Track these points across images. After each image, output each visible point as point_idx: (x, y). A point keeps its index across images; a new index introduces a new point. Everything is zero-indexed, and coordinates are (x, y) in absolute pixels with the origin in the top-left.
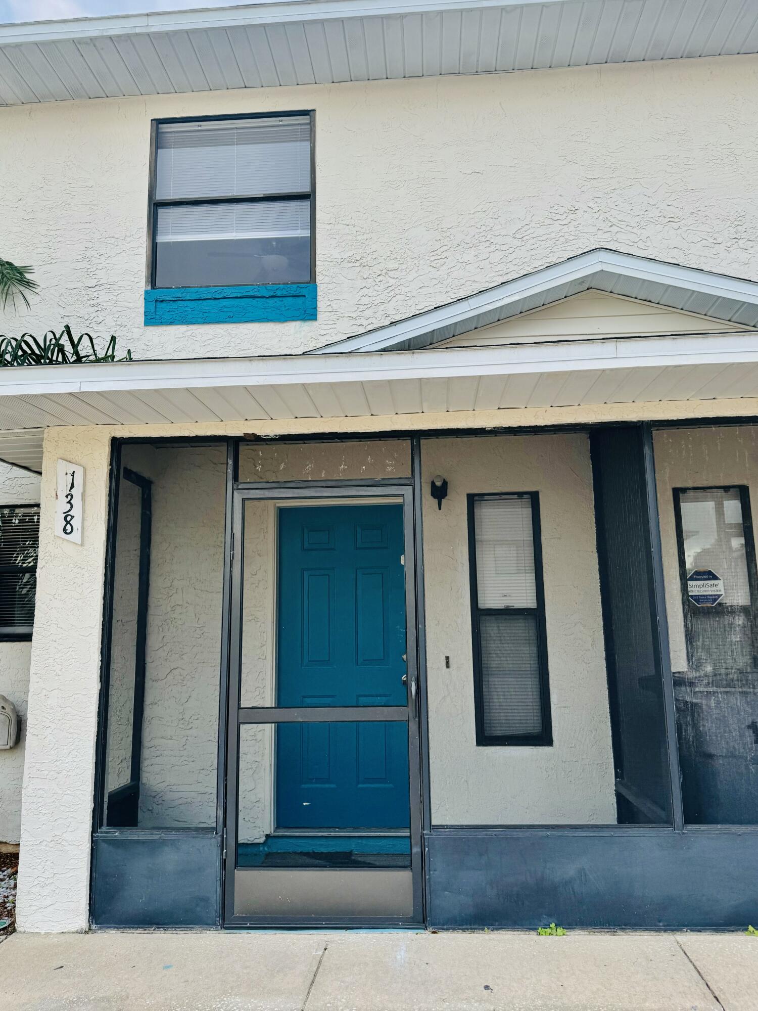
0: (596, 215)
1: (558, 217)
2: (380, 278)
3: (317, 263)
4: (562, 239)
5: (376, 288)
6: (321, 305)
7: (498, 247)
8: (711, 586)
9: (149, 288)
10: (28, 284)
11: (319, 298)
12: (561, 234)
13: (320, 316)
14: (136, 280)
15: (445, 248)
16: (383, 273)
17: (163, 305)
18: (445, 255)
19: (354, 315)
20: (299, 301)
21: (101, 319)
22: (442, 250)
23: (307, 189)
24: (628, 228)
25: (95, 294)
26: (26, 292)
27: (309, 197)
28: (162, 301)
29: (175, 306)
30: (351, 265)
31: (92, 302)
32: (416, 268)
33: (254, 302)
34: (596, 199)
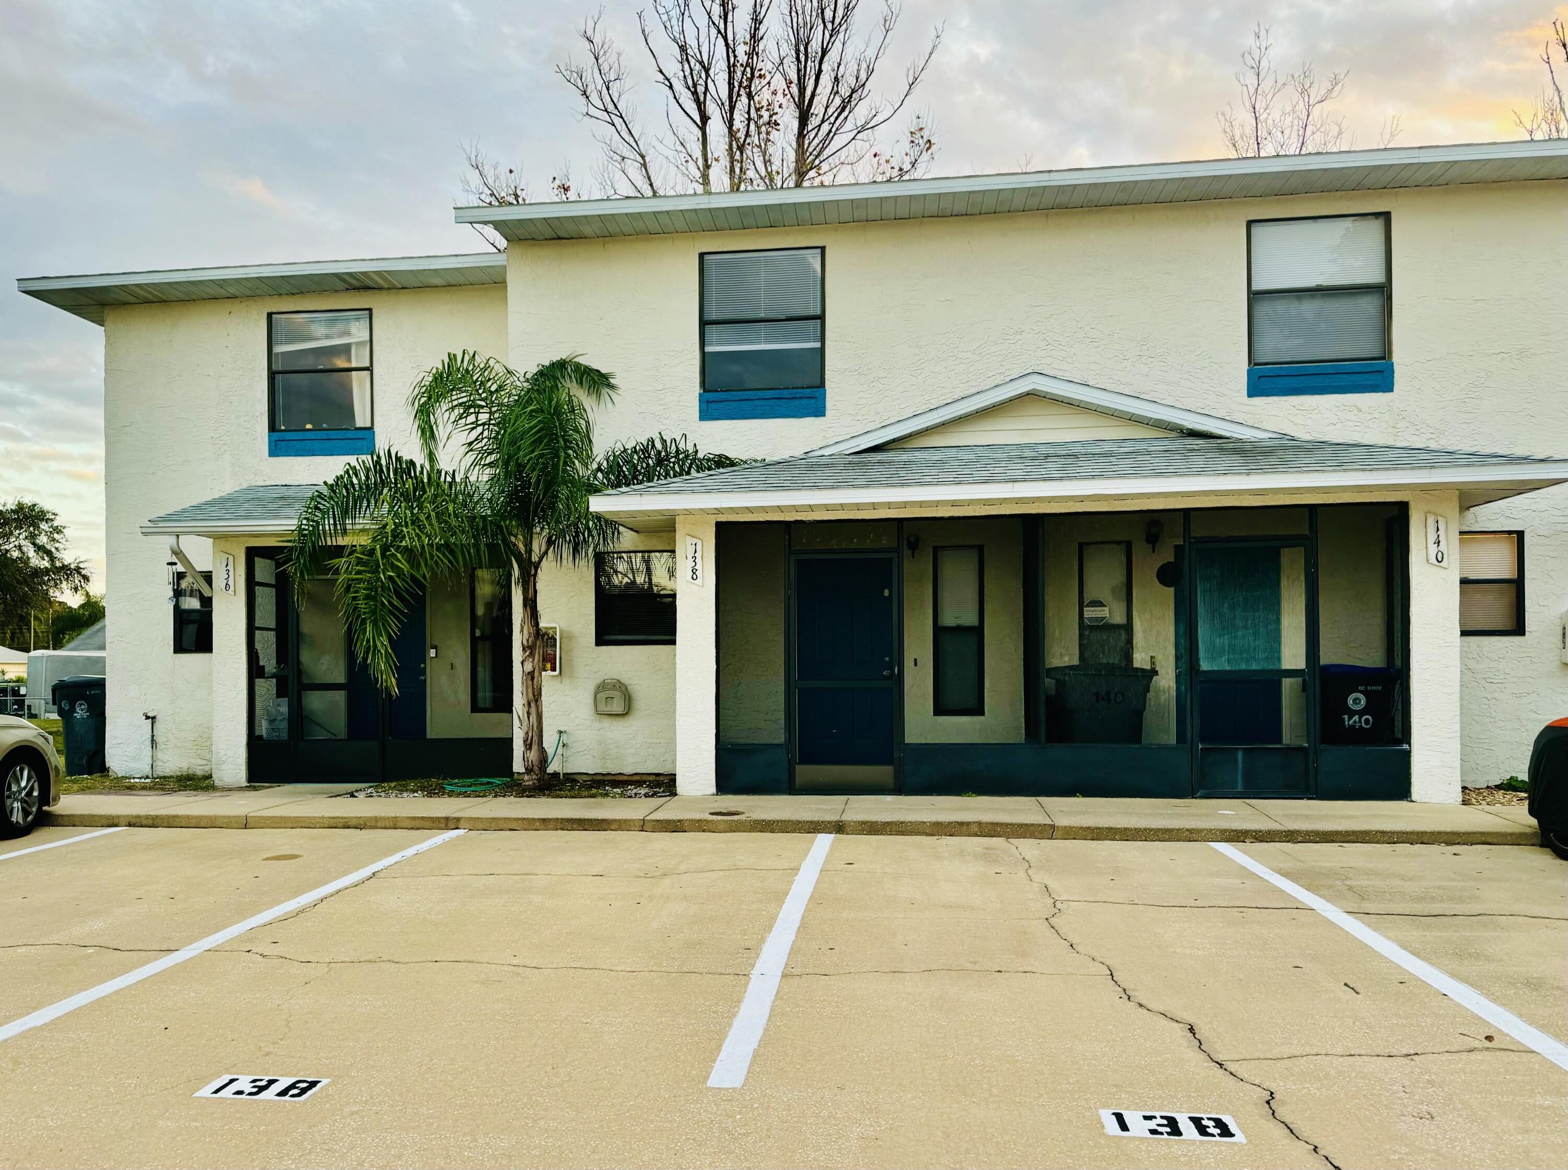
0: (1037, 336)
1: (1008, 337)
2: (873, 384)
3: (826, 372)
4: (1010, 355)
5: (870, 392)
6: (829, 404)
7: (962, 361)
8: (1100, 611)
9: (702, 391)
10: (612, 387)
11: (827, 399)
12: (1009, 351)
13: (827, 413)
14: (692, 385)
15: (922, 361)
16: (876, 380)
17: (713, 404)
18: (922, 366)
19: (853, 413)
20: (813, 401)
21: (668, 415)
22: (920, 362)
23: (819, 312)
24: (1061, 347)
25: (663, 396)
26: (611, 393)
27: (821, 318)
28: (712, 402)
29: (721, 405)
30: (851, 373)
31: (660, 402)
32: (900, 377)
33: (779, 402)
34: (1038, 323)
